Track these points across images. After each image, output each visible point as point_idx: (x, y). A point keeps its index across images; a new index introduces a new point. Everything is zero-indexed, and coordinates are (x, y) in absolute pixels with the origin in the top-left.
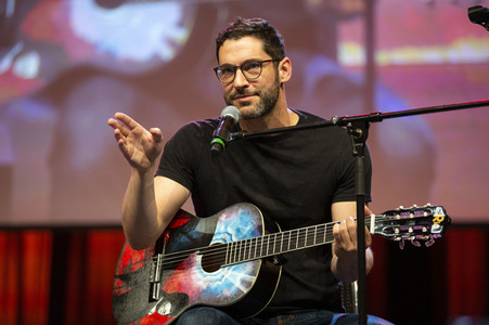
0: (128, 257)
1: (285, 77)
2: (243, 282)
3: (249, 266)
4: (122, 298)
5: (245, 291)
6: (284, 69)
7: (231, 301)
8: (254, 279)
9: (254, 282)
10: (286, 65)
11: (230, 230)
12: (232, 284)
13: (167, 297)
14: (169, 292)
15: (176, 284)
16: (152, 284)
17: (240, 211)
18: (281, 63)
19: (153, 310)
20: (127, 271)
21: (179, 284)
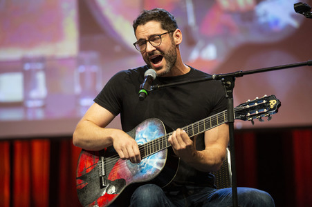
0: (83, 165)
1: (178, 41)
2: (158, 164)
3: (160, 154)
4: (83, 190)
5: (160, 169)
6: (177, 36)
7: (152, 177)
8: (165, 161)
9: (165, 162)
10: (178, 33)
11: (144, 136)
12: (151, 167)
13: (112, 184)
14: (112, 180)
15: (116, 175)
16: (101, 178)
17: (149, 123)
18: (174, 33)
19: (104, 193)
20: (84, 173)
21: (118, 174)
